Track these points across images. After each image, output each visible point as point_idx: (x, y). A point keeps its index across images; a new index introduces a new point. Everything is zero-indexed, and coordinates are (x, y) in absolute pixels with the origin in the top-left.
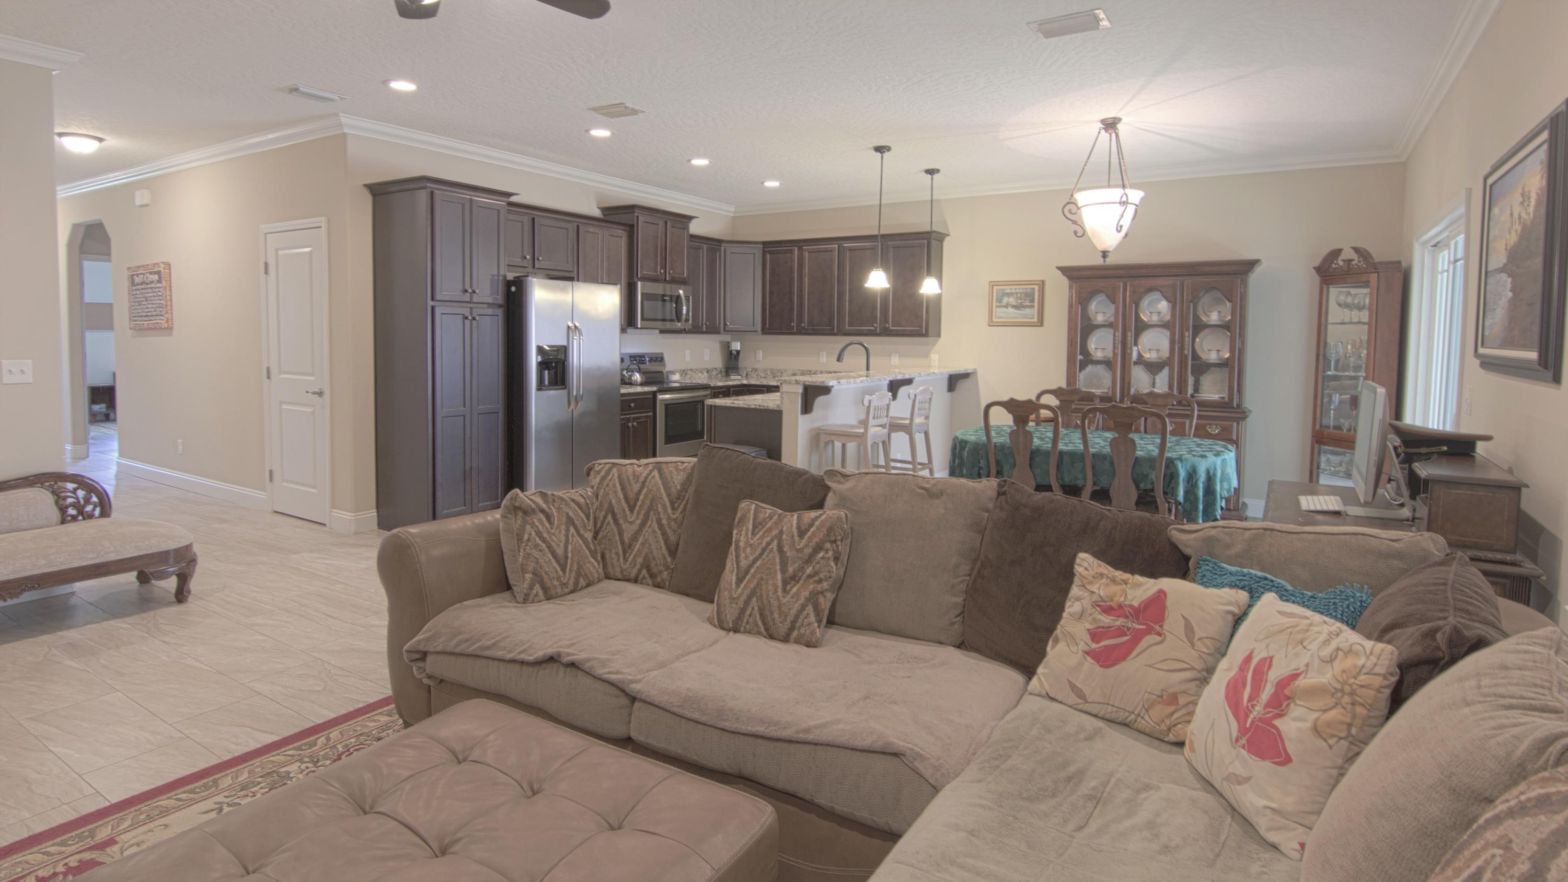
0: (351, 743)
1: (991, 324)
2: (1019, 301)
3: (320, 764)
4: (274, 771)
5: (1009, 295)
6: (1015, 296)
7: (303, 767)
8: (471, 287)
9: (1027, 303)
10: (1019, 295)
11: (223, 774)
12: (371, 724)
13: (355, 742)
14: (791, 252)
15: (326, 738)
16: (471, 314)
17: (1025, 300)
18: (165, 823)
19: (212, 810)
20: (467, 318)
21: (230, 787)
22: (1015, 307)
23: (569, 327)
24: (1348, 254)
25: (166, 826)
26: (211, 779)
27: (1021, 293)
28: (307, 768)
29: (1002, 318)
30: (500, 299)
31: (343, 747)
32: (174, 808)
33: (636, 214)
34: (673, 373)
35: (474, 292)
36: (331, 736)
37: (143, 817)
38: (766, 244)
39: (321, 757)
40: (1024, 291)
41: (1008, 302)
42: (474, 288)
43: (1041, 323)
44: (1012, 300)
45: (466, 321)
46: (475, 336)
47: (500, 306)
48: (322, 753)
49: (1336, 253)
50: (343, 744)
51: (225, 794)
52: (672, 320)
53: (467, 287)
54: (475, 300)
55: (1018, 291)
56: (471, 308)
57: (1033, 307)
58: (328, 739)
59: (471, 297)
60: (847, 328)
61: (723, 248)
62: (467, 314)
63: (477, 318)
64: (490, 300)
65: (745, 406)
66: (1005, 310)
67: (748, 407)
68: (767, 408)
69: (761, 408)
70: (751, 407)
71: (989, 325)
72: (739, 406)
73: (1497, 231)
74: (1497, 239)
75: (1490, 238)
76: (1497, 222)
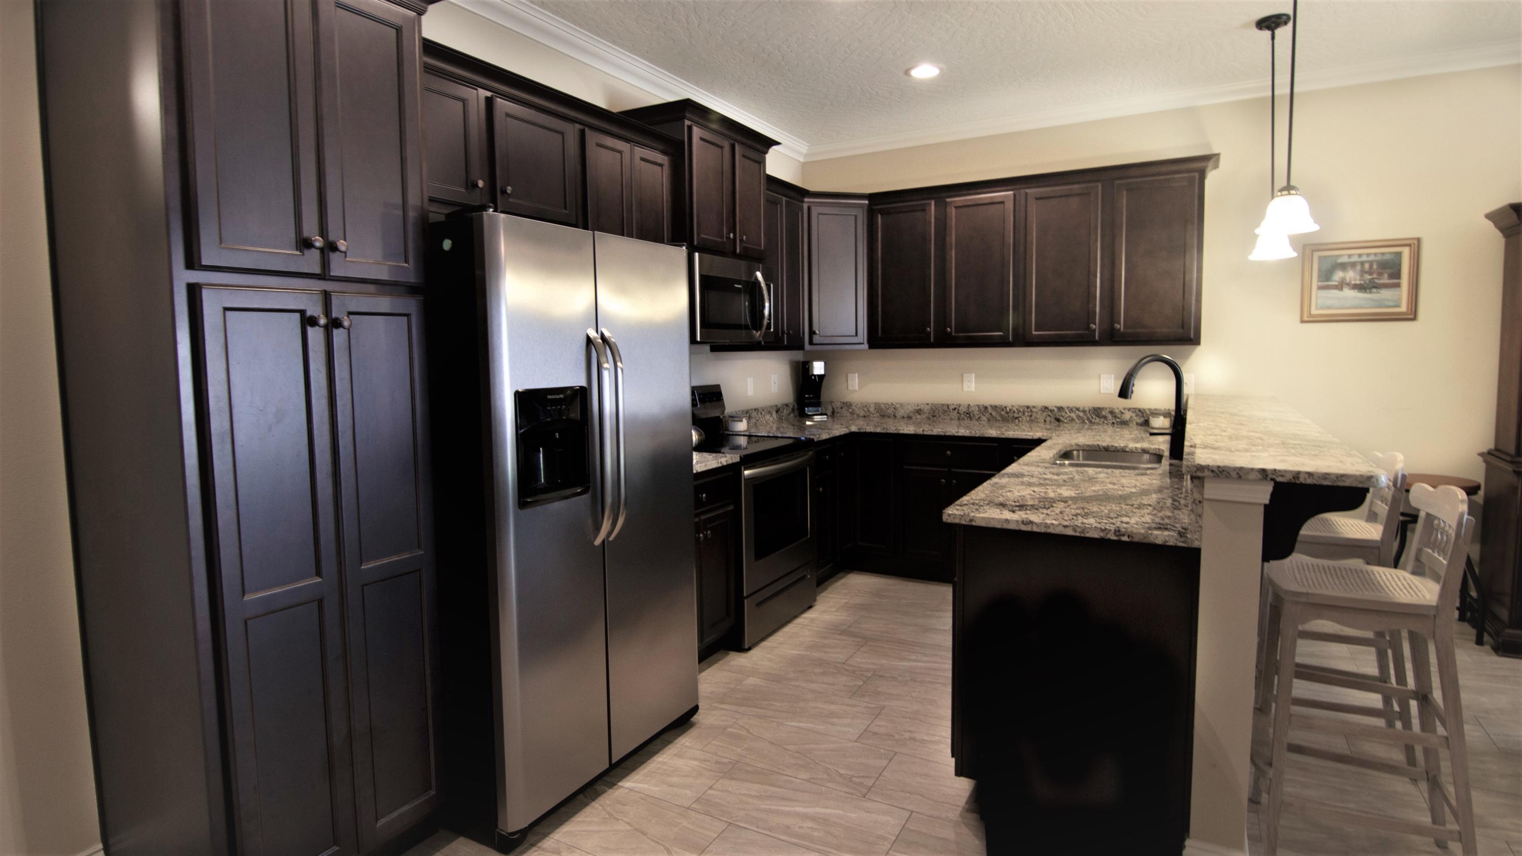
1: (1308, 319)
2: (1368, 277)
5: (1343, 266)
6: (1359, 267)
8: (323, 232)
9: (1385, 280)
10: (1367, 266)
14: (924, 209)
16: (327, 310)
17: (1380, 274)
20: (313, 321)
22: (1358, 287)
23: (589, 341)
27: (1371, 263)
29: (1328, 308)
30: (409, 272)
33: (687, 123)
34: (736, 418)
35: (333, 248)
38: (874, 198)
40: (1379, 258)
41: (1343, 279)
42: (331, 237)
43: (1412, 315)
44: (1351, 276)
45: (311, 331)
46: (341, 373)
47: (412, 290)
52: (746, 327)
53: (310, 229)
54: (335, 271)
55: (1364, 258)
56: (327, 297)
57: (1398, 285)
59: (325, 264)
60: (1034, 333)
61: (805, 206)
62: (315, 309)
63: (346, 323)
64: (383, 274)
65: (1069, 532)
66: (1335, 293)
67: (1078, 534)
68: (1144, 541)
69: (1125, 539)
70: (1088, 535)
71: (1303, 321)
72: (1051, 530)
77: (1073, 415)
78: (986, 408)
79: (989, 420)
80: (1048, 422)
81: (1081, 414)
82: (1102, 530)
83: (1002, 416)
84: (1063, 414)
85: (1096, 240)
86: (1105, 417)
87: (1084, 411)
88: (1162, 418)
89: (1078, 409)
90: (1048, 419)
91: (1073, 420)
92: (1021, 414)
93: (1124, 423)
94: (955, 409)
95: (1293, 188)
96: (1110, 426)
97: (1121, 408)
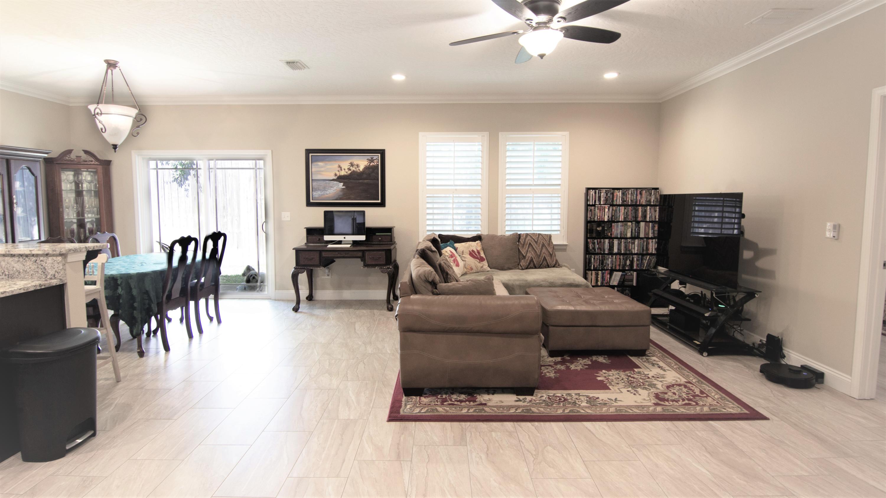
0: (556, 404)
3: (573, 401)
4: (592, 406)
7: (580, 403)
11: (613, 414)
12: (542, 409)
13: (554, 404)
15: (565, 411)
18: (636, 403)
19: (618, 401)
21: (611, 407)
24: (78, 152)
25: (636, 402)
26: (618, 413)
28: (579, 402)
31: (560, 404)
32: (633, 407)
36: (562, 412)
37: (645, 409)
39: (571, 404)
48: (570, 405)
49: (70, 152)
50: (560, 405)
51: (613, 405)
58: (564, 411)
65: (22, 291)
67: (25, 291)
68: (50, 286)
69: (43, 287)
70: (29, 290)
72: (15, 293)
73: (322, 169)
74: (322, 171)
75: (313, 170)
76: (322, 167)
82: (35, 286)
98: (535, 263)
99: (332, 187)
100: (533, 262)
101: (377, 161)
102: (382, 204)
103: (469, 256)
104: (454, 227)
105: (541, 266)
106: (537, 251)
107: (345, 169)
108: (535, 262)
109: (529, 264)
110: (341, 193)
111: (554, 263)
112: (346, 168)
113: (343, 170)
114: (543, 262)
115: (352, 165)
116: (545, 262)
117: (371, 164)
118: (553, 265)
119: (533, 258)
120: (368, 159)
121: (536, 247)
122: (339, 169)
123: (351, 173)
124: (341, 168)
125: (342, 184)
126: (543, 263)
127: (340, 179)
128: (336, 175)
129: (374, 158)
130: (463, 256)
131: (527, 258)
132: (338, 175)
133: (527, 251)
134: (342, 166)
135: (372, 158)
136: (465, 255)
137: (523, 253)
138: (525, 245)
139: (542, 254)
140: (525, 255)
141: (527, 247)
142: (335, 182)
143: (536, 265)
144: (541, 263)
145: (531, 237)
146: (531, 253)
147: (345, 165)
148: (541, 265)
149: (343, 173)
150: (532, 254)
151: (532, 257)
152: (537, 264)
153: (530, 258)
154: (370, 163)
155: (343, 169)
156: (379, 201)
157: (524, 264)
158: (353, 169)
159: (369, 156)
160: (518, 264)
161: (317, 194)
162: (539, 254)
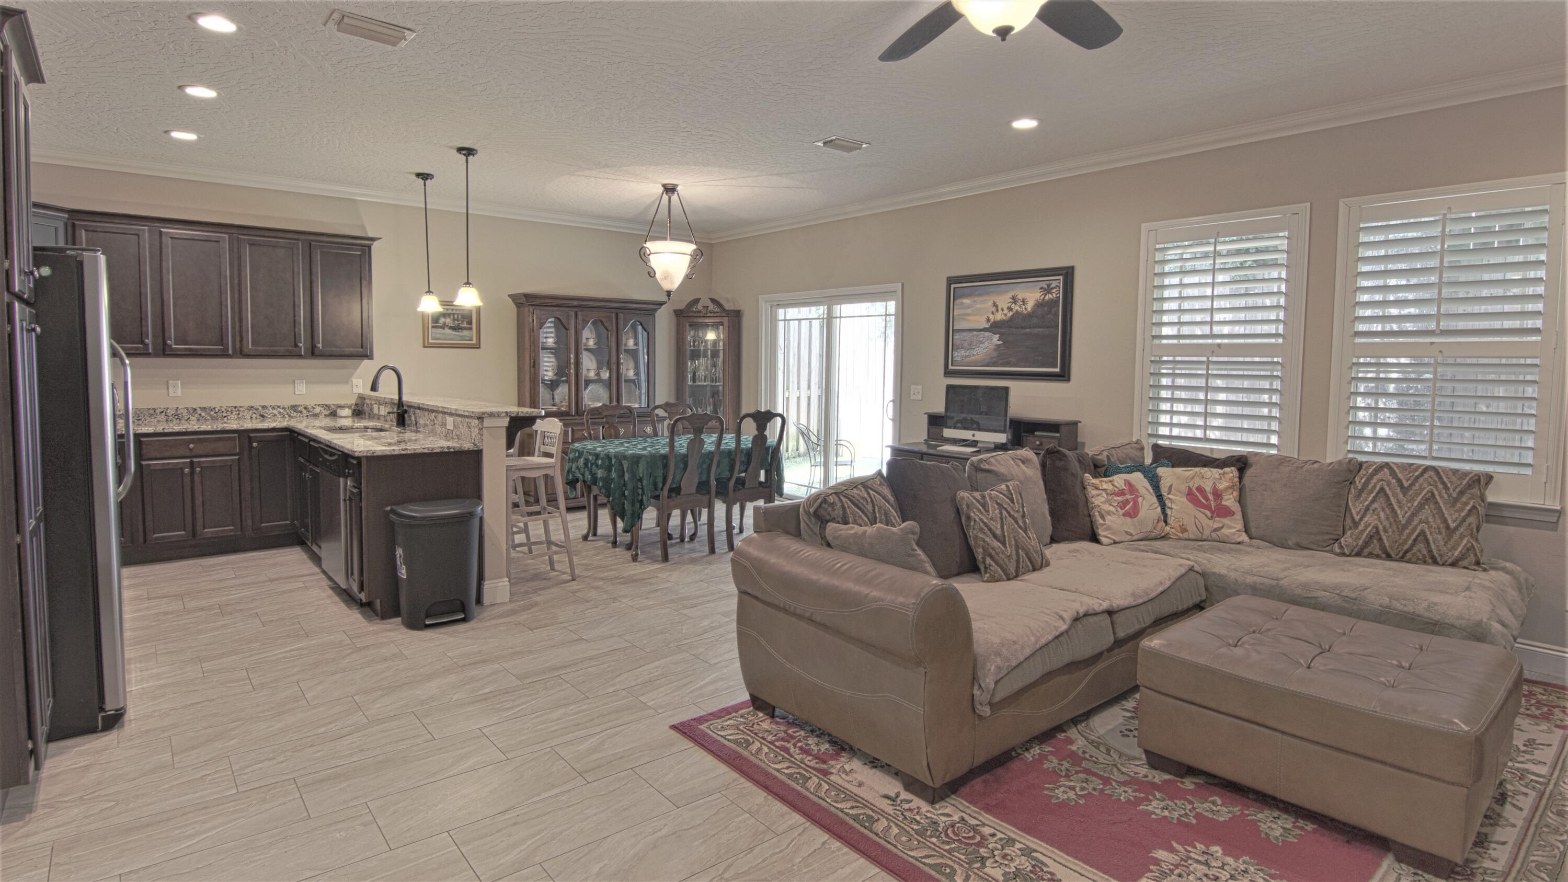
1: (426, 345)
2: (457, 323)
5: (445, 315)
6: (452, 317)
9: (465, 325)
10: (456, 316)
14: (137, 234)
17: (462, 322)
22: (453, 328)
24: (705, 301)
27: (458, 314)
29: (438, 338)
38: (75, 213)
40: (461, 312)
41: (445, 323)
43: (478, 346)
44: (449, 321)
49: (697, 301)
55: (454, 312)
57: (471, 329)
60: (250, 348)
66: (440, 330)
71: (425, 347)
73: (969, 311)
74: (969, 315)
75: (955, 313)
76: (968, 307)
77: (275, 412)
78: (195, 410)
79: (198, 420)
80: (254, 418)
81: (282, 411)
83: (211, 416)
84: (267, 411)
85: (299, 283)
86: (301, 412)
87: (284, 408)
88: (347, 409)
89: (279, 407)
90: (254, 416)
91: (275, 415)
92: (229, 414)
93: (316, 416)
94: (162, 412)
95: (470, 284)
96: (305, 418)
97: (313, 405)
98: (1387, 544)
99: (982, 342)
100: (1380, 539)
101: (1057, 293)
102: (1064, 376)
103: (1184, 499)
104: (1208, 432)
105: (1409, 555)
106: (1399, 512)
107: (1002, 310)
108: (1385, 541)
109: (1366, 544)
110: (995, 354)
111: (1456, 553)
112: (1005, 307)
113: (1000, 312)
114: (1413, 545)
115: (1014, 300)
116: (1421, 546)
117: (1047, 298)
118: (1450, 561)
119: (1381, 527)
120: (1041, 288)
121: (1399, 502)
122: (994, 309)
123: (1012, 316)
124: (997, 307)
125: (997, 336)
126: (1415, 550)
127: (995, 327)
128: (988, 320)
129: (1053, 286)
130: (1170, 496)
131: (1361, 527)
132: (992, 320)
133: (1367, 509)
134: (998, 303)
135: (1049, 286)
136: (1174, 495)
137: (1354, 512)
138: (1365, 492)
139: (1415, 523)
140: (1357, 518)
141: (1370, 499)
142: (987, 334)
143: (1389, 550)
144: (1406, 547)
145: (1393, 473)
146: (1378, 515)
147: (1004, 301)
148: (1406, 552)
149: (999, 316)
150: (1379, 518)
151: (1377, 528)
152: (1391, 547)
153: (1369, 529)
154: (1046, 295)
155: (1000, 309)
156: (1057, 370)
157: (1350, 540)
158: (1016, 308)
159: (1043, 281)
160: (1337, 540)
161: (959, 354)
162: (1403, 522)
